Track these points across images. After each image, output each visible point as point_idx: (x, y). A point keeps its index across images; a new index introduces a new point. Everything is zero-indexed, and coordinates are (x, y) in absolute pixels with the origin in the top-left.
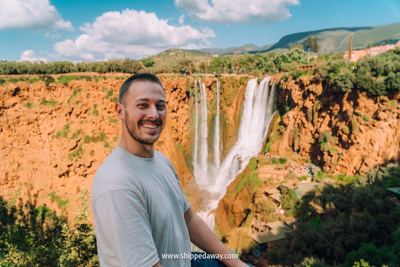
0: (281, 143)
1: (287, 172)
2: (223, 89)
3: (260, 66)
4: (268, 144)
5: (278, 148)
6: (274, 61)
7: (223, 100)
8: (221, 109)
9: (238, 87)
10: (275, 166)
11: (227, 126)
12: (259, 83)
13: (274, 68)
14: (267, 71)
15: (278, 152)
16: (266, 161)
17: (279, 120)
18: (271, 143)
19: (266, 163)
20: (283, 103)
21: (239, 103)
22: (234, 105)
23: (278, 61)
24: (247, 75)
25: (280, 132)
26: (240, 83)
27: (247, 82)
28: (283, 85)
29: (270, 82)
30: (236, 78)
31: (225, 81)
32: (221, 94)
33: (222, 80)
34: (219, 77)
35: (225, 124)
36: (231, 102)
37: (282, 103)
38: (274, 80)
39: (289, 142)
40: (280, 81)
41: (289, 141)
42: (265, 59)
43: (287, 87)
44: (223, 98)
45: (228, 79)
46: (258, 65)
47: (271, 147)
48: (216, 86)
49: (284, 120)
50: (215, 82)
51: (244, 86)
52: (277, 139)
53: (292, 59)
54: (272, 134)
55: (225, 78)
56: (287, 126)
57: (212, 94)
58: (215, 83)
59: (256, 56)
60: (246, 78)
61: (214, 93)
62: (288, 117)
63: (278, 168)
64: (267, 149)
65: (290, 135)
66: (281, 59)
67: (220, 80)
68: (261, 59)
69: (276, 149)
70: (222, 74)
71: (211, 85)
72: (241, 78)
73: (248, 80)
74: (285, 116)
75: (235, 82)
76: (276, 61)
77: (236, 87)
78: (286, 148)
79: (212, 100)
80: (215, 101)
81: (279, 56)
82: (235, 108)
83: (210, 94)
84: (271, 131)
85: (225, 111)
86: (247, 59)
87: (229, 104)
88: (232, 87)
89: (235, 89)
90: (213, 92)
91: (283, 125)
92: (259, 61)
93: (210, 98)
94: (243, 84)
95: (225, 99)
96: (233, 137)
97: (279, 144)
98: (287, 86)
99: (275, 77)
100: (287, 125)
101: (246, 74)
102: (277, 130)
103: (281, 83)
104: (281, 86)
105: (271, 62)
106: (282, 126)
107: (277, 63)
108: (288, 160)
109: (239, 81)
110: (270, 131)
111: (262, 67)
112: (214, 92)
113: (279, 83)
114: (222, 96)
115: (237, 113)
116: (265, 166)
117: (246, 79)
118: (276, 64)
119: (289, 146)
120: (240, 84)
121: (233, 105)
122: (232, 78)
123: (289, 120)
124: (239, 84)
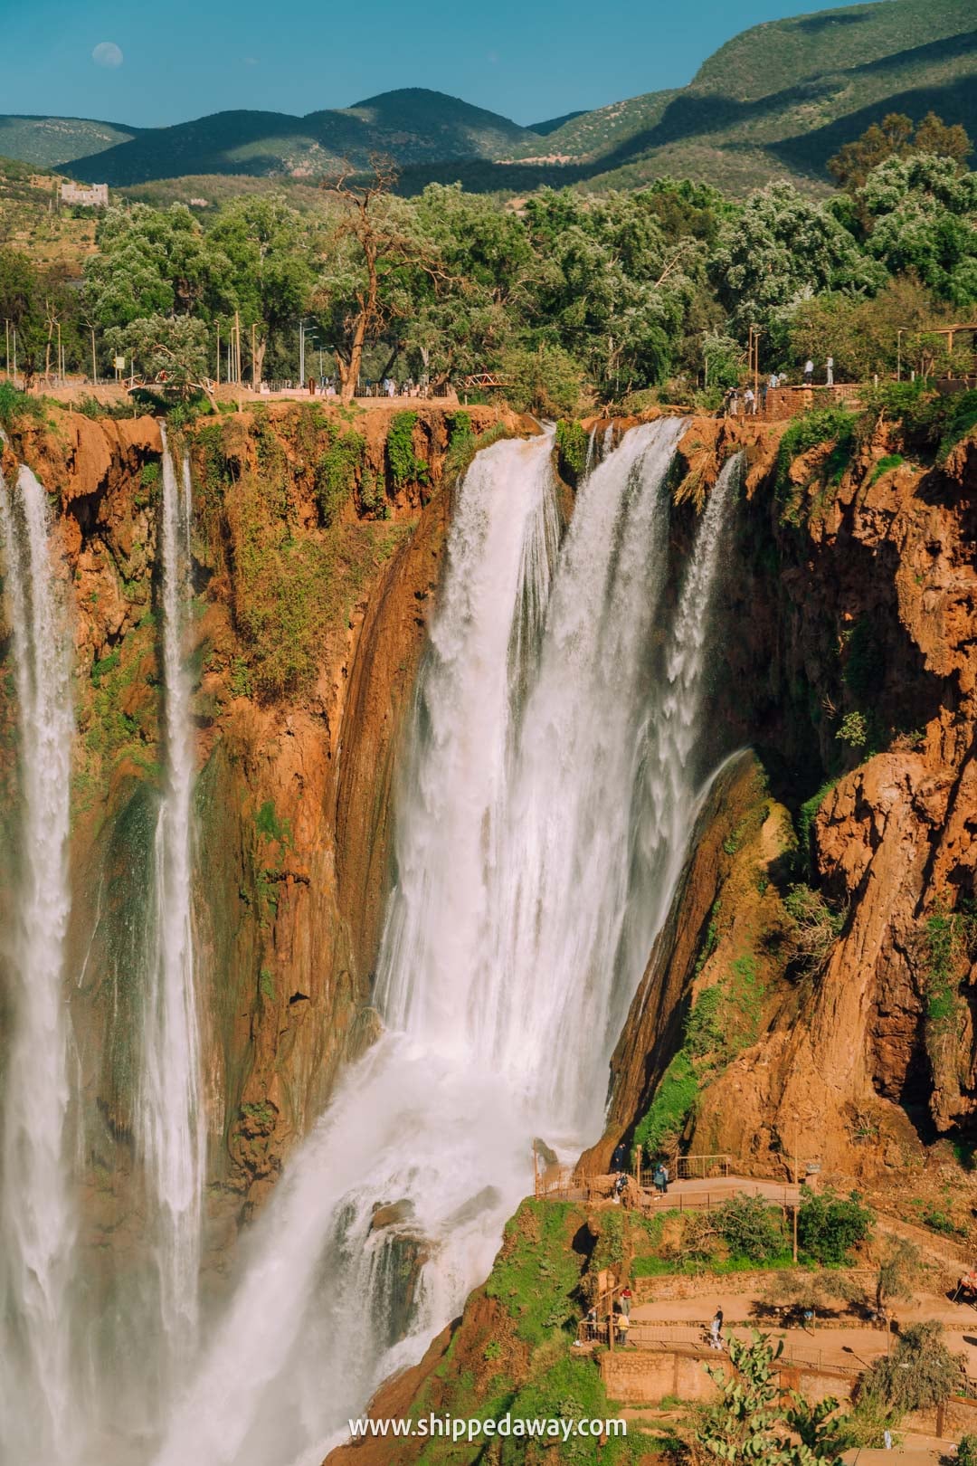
0: (804, 1055)
1: (872, 1343)
2: (226, 533)
3: (577, 311)
4: (678, 1068)
5: (772, 1104)
6: (717, 274)
7: (226, 640)
8: (204, 723)
9: (363, 510)
10: (755, 1284)
11: (265, 892)
12: (568, 473)
13: (713, 341)
14: (646, 365)
15: (775, 1146)
16: (674, 1236)
17: (773, 838)
18: (709, 1058)
19: (669, 1259)
20: (814, 670)
21: (381, 673)
22: (333, 684)
23: (752, 276)
24: (450, 402)
25: (786, 955)
26: (390, 473)
27: (462, 469)
28: (807, 498)
29: (680, 465)
30: (347, 429)
31: (238, 447)
32: (202, 575)
33: (215, 438)
34: (178, 414)
35: (249, 871)
36: (302, 661)
37: (802, 674)
38: (722, 459)
39: (876, 1052)
40: (780, 464)
41: (877, 1034)
42: (625, 247)
43: (848, 523)
44: (217, 619)
45: (272, 432)
46: (553, 302)
47: (710, 1103)
48: (155, 501)
49: (830, 841)
50: (148, 456)
51: (425, 501)
52: (764, 1017)
53: (878, 256)
54: (713, 976)
55: (246, 419)
56: (859, 894)
57: (110, 576)
58: (148, 469)
59: (533, 221)
60: (450, 425)
61: (129, 567)
62: (863, 810)
63: (784, 1302)
64: (664, 1116)
65: (882, 980)
66: (777, 251)
67: (194, 442)
68: (593, 250)
69: (755, 1120)
70: (211, 387)
71: (104, 486)
72: (400, 423)
73: (471, 455)
74: (835, 798)
75: (339, 463)
76: (735, 273)
77: (350, 511)
78: (850, 1109)
79: (114, 639)
80: (141, 644)
81: (757, 227)
82: (337, 712)
83: (89, 580)
84: (705, 943)
85: (248, 745)
86: (452, 243)
87: (281, 676)
88: (307, 510)
89: (339, 531)
90: (120, 554)
91: (816, 882)
92: (569, 261)
93: (98, 616)
94: (420, 482)
95: (239, 627)
96: (324, 1001)
97: (783, 1073)
98: (848, 510)
99: (729, 423)
100: (853, 880)
101: (440, 391)
102: (757, 930)
103: (789, 482)
104: (790, 513)
105: (683, 280)
106: (807, 898)
107: (740, 294)
108: (881, 1228)
109: (376, 456)
110: (687, 941)
111: (594, 324)
112: (139, 558)
113: (774, 486)
114: (214, 597)
115: (366, 766)
116: (666, 1287)
117: (441, 434)
118: (728, 298)
119: (882, 1090)
120: (391, 492)
121: (321, 689)
122: (309, 425)
123: (874, 840)
124: (373, 487)
